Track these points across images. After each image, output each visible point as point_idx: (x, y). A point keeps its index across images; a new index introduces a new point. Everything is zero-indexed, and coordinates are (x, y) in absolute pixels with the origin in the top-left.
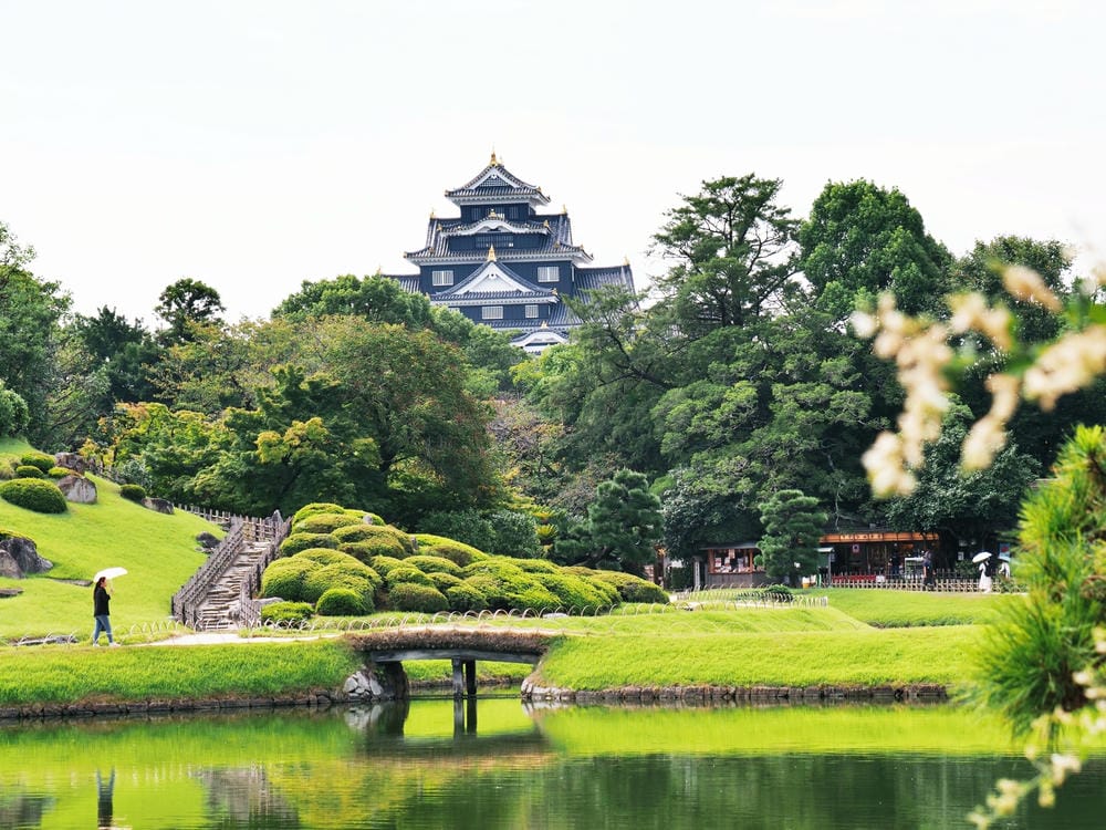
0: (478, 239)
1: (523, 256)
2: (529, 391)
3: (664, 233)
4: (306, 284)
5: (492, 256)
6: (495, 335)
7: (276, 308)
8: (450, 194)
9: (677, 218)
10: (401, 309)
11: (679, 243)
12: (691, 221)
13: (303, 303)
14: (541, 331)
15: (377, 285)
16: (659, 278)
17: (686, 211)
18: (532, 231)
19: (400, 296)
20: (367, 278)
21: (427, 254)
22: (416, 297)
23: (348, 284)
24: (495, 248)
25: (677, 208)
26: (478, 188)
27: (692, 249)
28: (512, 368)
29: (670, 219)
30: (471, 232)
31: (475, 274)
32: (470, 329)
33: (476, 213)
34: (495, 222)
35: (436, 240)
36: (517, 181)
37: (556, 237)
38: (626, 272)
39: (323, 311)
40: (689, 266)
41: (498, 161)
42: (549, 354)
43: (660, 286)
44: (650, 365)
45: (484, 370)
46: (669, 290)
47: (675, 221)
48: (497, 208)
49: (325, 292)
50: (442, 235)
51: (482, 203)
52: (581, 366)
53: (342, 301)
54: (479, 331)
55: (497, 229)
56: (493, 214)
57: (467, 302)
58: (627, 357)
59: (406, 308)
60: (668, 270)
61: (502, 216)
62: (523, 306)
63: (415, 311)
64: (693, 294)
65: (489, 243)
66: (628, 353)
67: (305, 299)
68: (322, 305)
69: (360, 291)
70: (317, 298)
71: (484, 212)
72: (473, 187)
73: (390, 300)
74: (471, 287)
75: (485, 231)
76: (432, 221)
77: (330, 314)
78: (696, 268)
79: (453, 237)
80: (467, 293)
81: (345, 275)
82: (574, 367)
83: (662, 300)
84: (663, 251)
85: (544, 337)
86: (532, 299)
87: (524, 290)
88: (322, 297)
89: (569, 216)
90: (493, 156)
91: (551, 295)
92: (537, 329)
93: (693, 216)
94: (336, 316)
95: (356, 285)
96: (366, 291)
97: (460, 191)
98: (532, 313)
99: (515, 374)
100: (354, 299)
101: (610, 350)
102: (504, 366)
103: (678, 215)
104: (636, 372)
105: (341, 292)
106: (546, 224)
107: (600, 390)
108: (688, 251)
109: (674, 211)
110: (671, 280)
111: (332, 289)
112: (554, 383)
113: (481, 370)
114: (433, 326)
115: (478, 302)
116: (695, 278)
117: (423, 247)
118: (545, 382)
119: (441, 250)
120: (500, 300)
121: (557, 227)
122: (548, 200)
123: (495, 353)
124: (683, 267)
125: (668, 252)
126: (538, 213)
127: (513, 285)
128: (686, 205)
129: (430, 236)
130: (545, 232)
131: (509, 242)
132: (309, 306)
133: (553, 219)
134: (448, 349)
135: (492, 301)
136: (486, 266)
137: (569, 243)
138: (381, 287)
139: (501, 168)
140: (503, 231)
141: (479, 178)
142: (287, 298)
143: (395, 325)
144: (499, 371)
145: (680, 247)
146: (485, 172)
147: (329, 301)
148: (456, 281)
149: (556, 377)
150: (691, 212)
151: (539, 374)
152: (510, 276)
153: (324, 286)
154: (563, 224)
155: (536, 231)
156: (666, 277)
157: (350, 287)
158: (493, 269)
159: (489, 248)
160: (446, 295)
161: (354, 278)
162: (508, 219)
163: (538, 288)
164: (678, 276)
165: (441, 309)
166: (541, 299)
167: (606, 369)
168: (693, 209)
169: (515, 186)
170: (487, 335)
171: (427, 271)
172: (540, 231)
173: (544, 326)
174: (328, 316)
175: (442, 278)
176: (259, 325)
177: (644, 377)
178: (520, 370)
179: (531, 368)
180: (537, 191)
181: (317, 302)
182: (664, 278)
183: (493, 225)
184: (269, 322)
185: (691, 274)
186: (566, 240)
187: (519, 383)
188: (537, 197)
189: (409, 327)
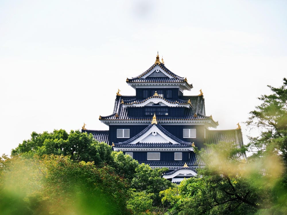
0: (146, 110)
1: (174, 121)
2: (171, 207)
3: (259, 110)
4: (34, 135)
5: (154, 121)
6: (151, 171)
7: (15, 149)
8: (129, 81)
9: (267, 101)
10: (93, 152)
11: (268, 117)
12: (276, 103)
13: (32, 146)
14: (184, 169)
15: (78, 137)
16: (255, 139)
17: (273, 97)
18: (180, 106)
19: (92, 145)
20: (72, 132)
21: (114, 118)
22: (103, 145)
23: (61, 135)
24: (156, 116)
25: (268, 95)
26: (148, 78)
27: (276, 121)
28: (161, 192)
29: (262, 102)
30: (142, 105)
31: (143, 131)
32: (136, 166)
33: (146, 93)
34: (157, 100)
35: (120, 110)
36: (172, 74)
37: (195, 110)
38: (238, 133)
39: (44, 153)
40: (274, 132)
41: (161, 61)
42: (185, 184)
43: (256, 144)
44: (247, 194)
45: (144, 193)
46: (261, 146)
47: (266, 103)
48: (159, 91)
49: (46, 140)
50: (124, 106)
51: (150, 87)
52: (204, 193)
53: (57, 146)
54: (142, 168)
55: (158, 104)
56: (156, 94)
57: (138, 149)
58: (233, 188)
59: (96, 152)
60: (260, 133)
61: (162, 96)
62: (173, 153)
63: (102, 154)
64: (276, 149)
65: (153, 112)
66: (234, 185)
67: (33, 144)
68: (43, 148)
69: (68, 140)
70: (41, 144)
71: (150, 93)
72: (144, 77)
73: (86, 147)
74: (140, 140)
75: (151, 105)
76: (119, 98)
77: (48, 154)
78: (278, 133)
79: (130, 108)
80: (138, 143)
81: (59, 130)
82: (200, 193)
83: (256, 153)
84: (258, 122)
85: (185, 172)
86: (179, 149)
87: (174, 142)
88: (44, 143)
89: (204, 98)
90: (158, 58)
91: (190, 146)
92: (181, 167)
93: (278, 100)
94: (52, 156)
95: (65, 136)
96: (71, 140)
97: (136, 79)
98: (178, 157)
99: (163, 196)
100: (64, 145)
101: (223, 183)
102: (156, 191)
103: (268, 100)
104: (239, 198)
105: (56, 141)
106: (189, 101)
107: (216, 208)
108: (274, 122)
109: (266, 97)
110: (262, 140)
111: (51, 138)
112: (186, 203)
113: (142, 193)
114: (112, 164)
115: (145, 149)
116: (277, 140)
117: (112, 114)
118: (182, 202)
119: (123, 116)
120: (158, 149)
121: (196, 104)
122: (191, 86)
123: (151, 182)
124: (271, 132)
125: (261, 123)
126: (184, 95)
127: (167, 140)
128: (273, 93)
129: (116, 107)
130: (188, 107)
131: (166, 112)
132: (36, 149)
133: (193, 98)
134: (118, 179)
135: (153, 149)
136: (151, 127)
137: (203, 114)
138: (80, 138)
139: (162, 66)
140: (162, 105)
141: (148, 71)
142: (22, 143)
143: (89, 162)
144: (153, 194)
145: (269, 119)
146: (152, 68)
147: (48, 145)
148: (132, 135)
149: (188, 199)
150: (277, 98)
151: (178, 196)
152: (165, 134)
153: (46, 136)
154: (200, 101)
155: (183, 106)
156: (260, 138)
157: (62, 137)
158: (155, 129)
159: (153, 116)
160: (124, 144)
161: (65, 132)
162: (165, 98)
163: (183, 142)
164: (267, 138)
165: (119, 153)
166: (184, 149)
167: (219, 195)
168: (278, 96)
169: (170, 77)
170: (146, 171)
171: (113, 129)
172: (185, 106)
173: (186, 166)
174: (47, 156)
175: (123, 134)
176: (3, 159)
177: (244, 201)
178: (166, 194)
179: (172, 192)
180: (185, 81)
181: (41, 146)
182: (258, 139)
183: (156, 101)
184: (10, 158)
185: (275, 137)
186: (201, 112)
187: (166, 201)
188: (184, 85)
189: (97, 164)
